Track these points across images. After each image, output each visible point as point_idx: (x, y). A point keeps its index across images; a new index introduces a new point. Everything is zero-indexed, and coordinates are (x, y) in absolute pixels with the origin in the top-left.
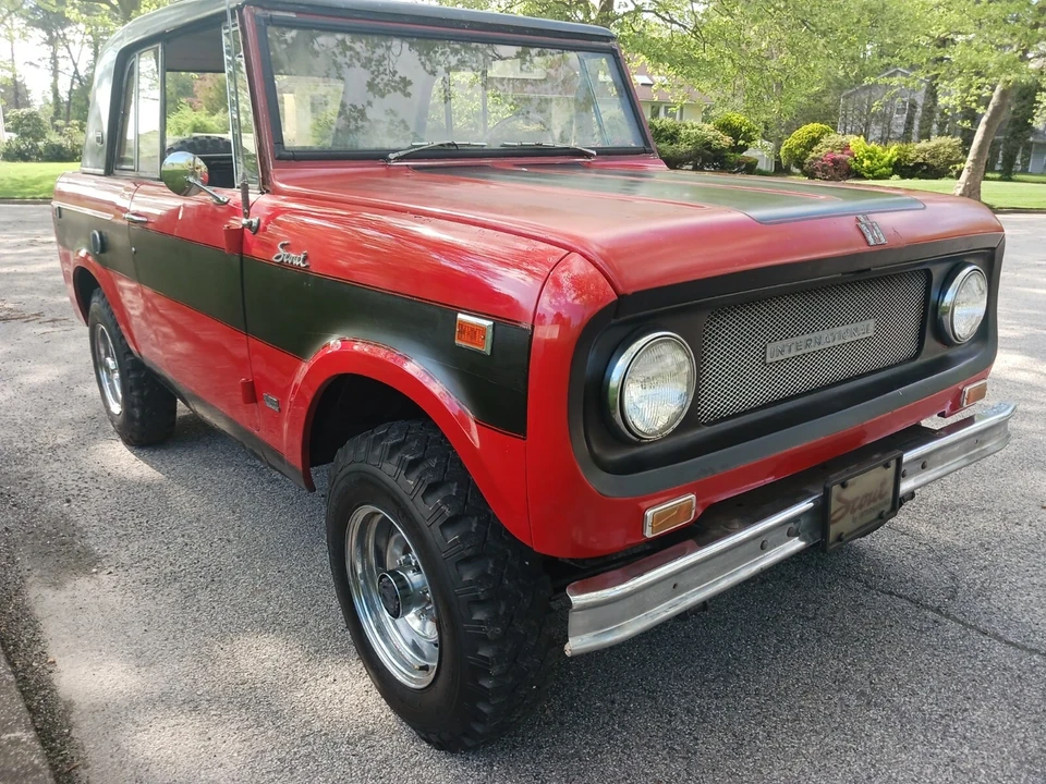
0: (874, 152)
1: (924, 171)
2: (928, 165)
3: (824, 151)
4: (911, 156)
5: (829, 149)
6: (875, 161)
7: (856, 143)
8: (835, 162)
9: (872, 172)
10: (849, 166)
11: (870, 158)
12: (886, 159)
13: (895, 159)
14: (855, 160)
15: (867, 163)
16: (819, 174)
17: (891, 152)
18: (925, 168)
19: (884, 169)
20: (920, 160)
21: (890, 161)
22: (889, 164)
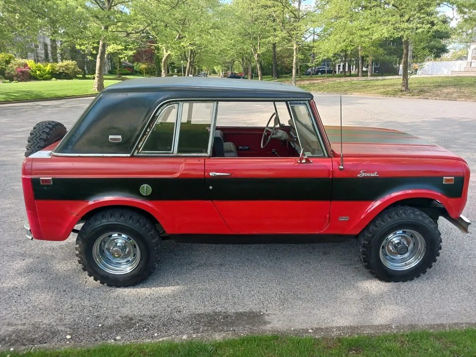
0: (40, 67)
1: (64, 76)
2: (65, 73)
3: (15, 67)
4: (57, 69)
5: (17, 66)
6: (42, 72)
7: (30, 63)
8: (22, 72)
9: (42, 77)
10: (30, 74)
11: (39, 70)
12: (47, 71)
13: (51, 71)
14: (32, 71)
15: (38, 73)
16: (15, 78)
17: (48, 68)
18: (64, 74)
19: (47, 75)
20: (61, 71)
21: (49, 71)
22: (49, 73)
